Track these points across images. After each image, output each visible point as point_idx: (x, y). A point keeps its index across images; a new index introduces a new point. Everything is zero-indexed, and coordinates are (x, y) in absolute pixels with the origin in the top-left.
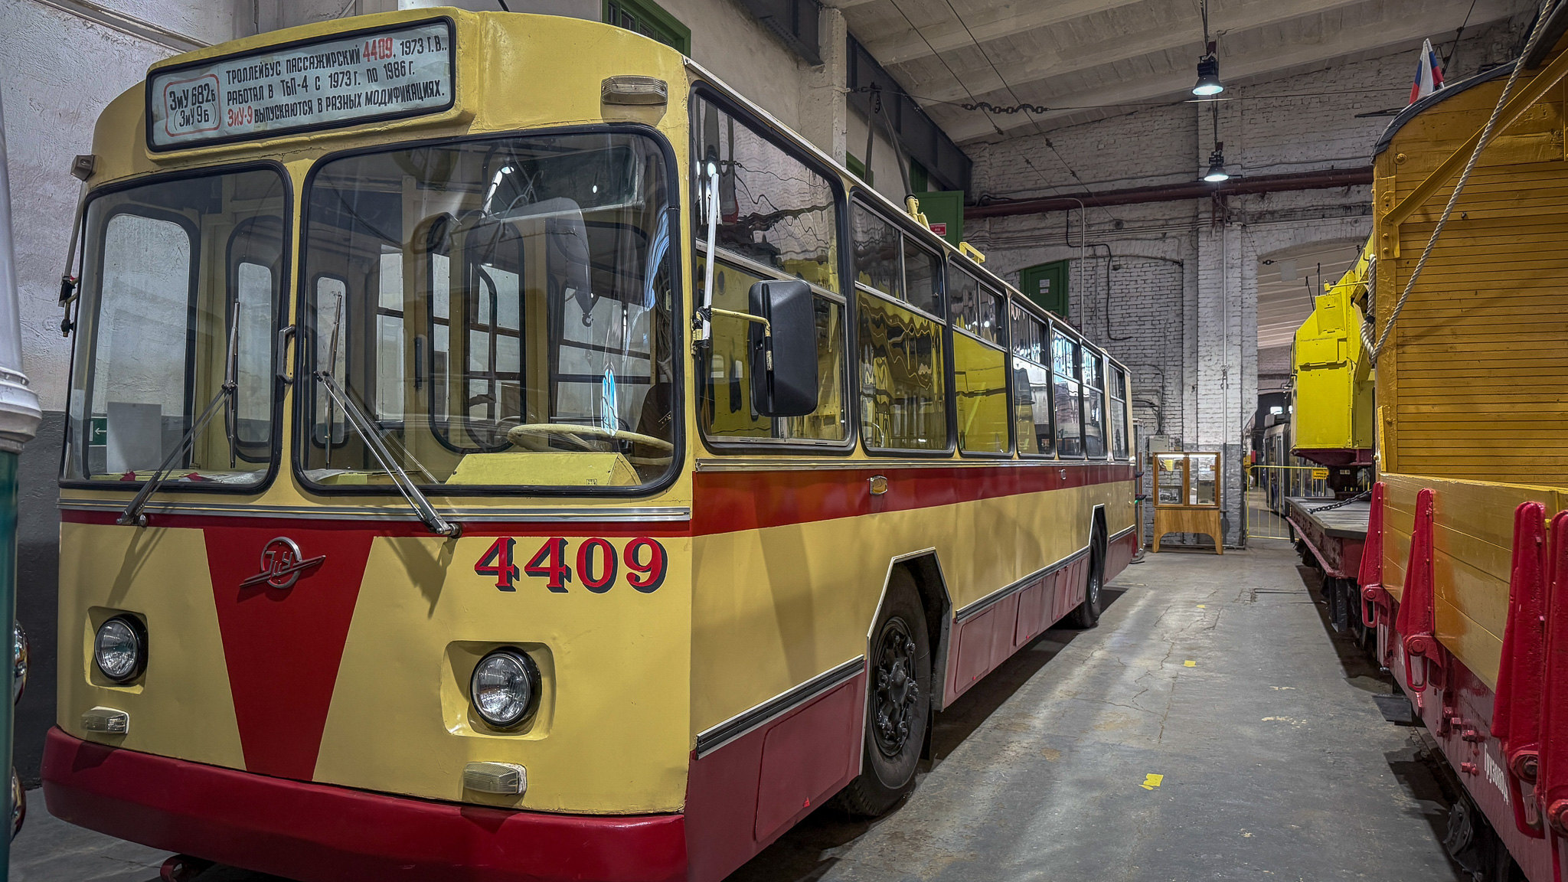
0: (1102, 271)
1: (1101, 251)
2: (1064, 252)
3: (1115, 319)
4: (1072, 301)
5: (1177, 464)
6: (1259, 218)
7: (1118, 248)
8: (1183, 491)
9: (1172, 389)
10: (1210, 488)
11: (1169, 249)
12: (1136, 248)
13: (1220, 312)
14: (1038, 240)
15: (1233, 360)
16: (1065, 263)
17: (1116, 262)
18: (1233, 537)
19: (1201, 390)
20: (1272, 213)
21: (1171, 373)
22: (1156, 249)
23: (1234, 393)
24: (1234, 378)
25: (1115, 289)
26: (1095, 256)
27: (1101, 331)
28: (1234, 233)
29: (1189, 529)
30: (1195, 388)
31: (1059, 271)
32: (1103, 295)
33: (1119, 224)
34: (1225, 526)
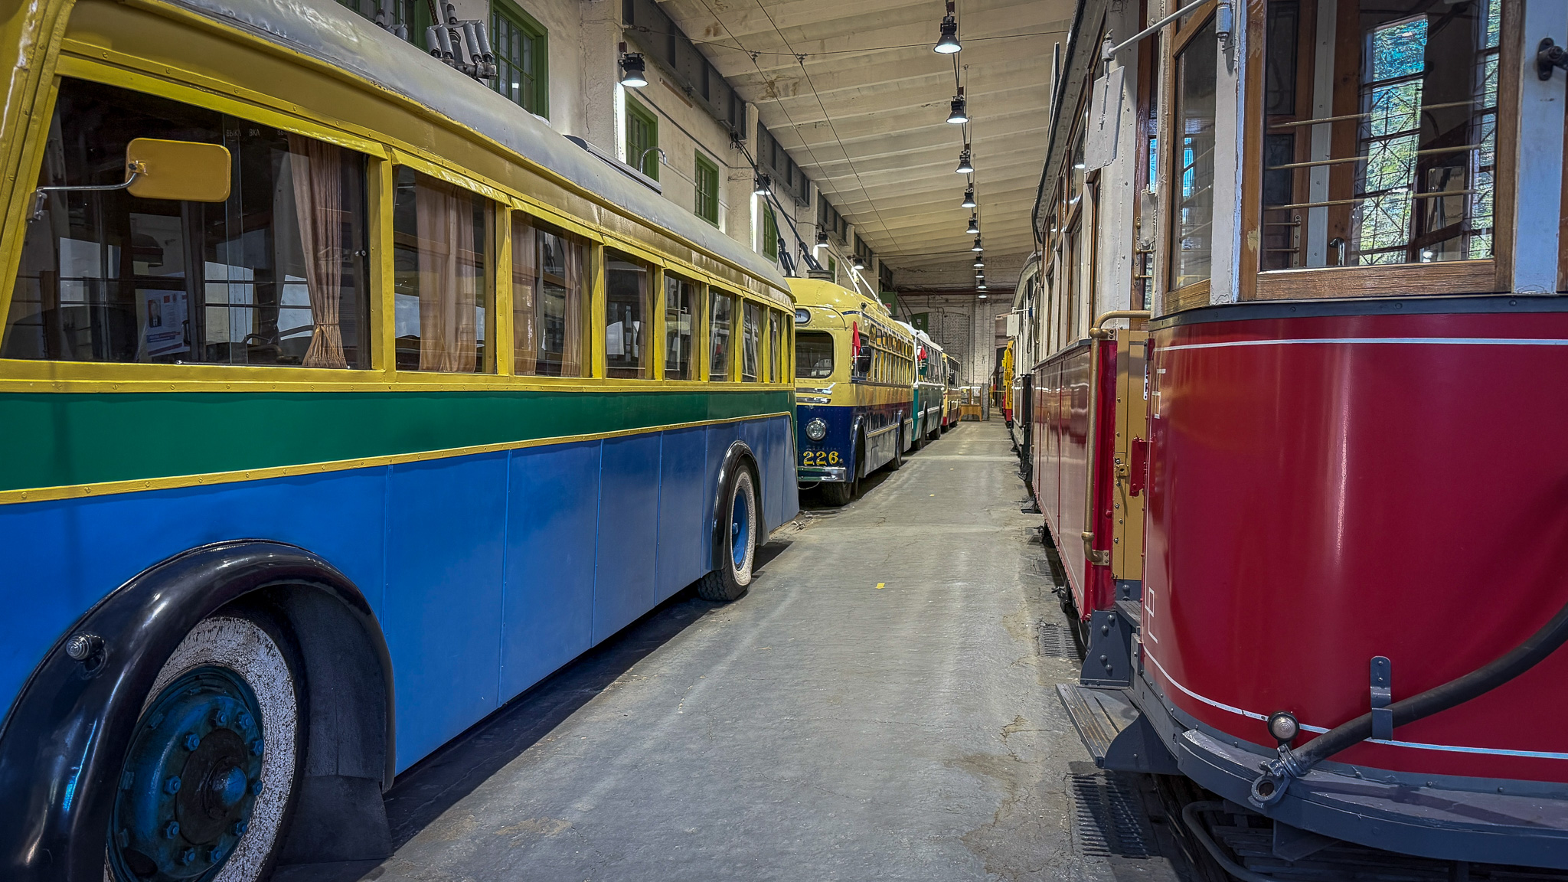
0: (941, 318)
1: (941, 310)
2: (927, 310)
3: (945, 336)
4: (929, 328)
5: (967, 390)
6: (996, 301)
7: (947, 309)
8: (969, 400)
9: (965, 363)
10: (979, 399)
11: (965, 311)
12: (953, 309)
13: (982, 336)
14: (918, 304)
15: (986, 352)
16: (927, 313)
17: (946, 314)
18: (985, 416)
19: (975, 364)
20: (1001, 300)
21: (965, 357)
22: (960, 311)
23: (987, 364)
24: (987, 360)
25: (945, 325)
26: (938, 312)
27: (940, 340)
28: (988, 307)
29: (971, 413)
30: (973, 362)
31: (925, 316)
32: (941, 327)
33: (947, 300)
34: (983, 412)
